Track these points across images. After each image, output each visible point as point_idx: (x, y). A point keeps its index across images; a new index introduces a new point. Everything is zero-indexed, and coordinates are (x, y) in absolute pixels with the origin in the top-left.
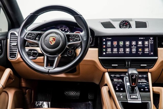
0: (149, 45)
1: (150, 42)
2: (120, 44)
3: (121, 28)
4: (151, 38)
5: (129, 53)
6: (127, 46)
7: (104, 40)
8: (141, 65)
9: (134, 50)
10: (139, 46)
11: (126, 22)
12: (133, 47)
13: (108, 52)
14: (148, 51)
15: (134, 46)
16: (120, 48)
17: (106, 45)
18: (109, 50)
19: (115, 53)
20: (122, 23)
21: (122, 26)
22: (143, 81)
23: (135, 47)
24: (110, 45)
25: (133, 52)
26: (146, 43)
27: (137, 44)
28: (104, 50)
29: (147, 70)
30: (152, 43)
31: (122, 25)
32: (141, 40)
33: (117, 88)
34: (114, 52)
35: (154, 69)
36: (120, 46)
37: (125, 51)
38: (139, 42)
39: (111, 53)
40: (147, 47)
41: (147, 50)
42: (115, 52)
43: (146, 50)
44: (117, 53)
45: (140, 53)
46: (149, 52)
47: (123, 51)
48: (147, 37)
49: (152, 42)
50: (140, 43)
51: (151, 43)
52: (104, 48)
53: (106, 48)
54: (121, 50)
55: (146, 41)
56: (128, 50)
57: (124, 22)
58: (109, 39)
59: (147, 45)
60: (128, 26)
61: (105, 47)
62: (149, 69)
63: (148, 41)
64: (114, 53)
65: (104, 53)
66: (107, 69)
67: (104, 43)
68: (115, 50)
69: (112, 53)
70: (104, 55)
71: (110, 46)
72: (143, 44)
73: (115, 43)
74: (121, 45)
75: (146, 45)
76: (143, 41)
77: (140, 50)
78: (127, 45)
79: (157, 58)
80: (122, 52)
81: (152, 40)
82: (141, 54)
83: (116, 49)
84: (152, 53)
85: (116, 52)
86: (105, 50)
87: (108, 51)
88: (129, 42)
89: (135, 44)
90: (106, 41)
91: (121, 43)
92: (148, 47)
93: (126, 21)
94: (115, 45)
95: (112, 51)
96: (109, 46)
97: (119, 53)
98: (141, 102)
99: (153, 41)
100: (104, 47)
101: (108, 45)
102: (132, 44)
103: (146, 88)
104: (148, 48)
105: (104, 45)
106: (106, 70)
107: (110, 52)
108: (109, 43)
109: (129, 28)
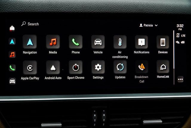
0: (170, 50)
1: (176, 39)
2: (71, 47)
4: (180, 26)
5: (102, 78)
6: (95, 52)
7: (12, 28)
8: (145, 122)
9: (121, 68)
10: (140, 52)
12: (118, 57)
13: (28, 76)
14: (168, 72)
15: (119, 52)
16: (70, 62)
19: (53, 78)
23: (125, 57)
24: (34, 50)
25: (118, 75)
26: (163, 42)
28: (12, 68)
30: (183, 42)
34: (48, 76)
36: (73, 52)
37: (88, 70)
39: (38, 78)
40: (163, 58)
42: (51, 76)
43: (162, 69)
44: (60, 78)
45: (142, 79)
46: (170, 74)
47: (81, 72)
49: (180, 39)
51: (178, 42)
52: (12, 62)
53: (21, 60)
58: (30, 24)
59: (165, 50)
61: (14, 56)
63: (168, 37)
64: (49, 78)
65: (12, 81)
69: (42, 78)
71: (35, 53)
73: (53, 42)
74: (76, 50)
75: (161, 50)
77: (142, 67)
78: (96, 50)
80: (79, 75)
81: (181, 33)
82: (143, 82)
83: (58, 63)
84: (180, 79)
85: (58, 76)
86: (14, 70)
87: (25, 73)
88: (103, 37)
89: (125, 47)
90: (20, 35)
92: (168, 57)
94: (53, 50)
96: (30, 53)
97: (69, 78)
99: (184, 36)
100: (13, 54)
101: (27, 50)
102: (115, 47)
104: (168, 62)
105: (12, 48)
107: (32, 76)
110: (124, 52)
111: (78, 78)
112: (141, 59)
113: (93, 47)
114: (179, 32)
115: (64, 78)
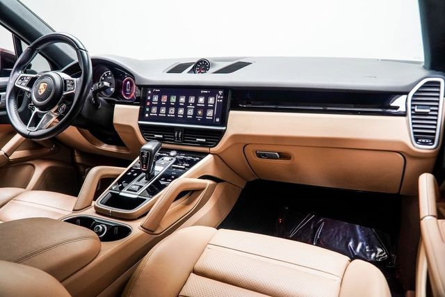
0: (214, 104)
1: (218, 99)
2: (171, 101)
4: (220, 92)
5: (182, 116)
7: (150, 92)
8: (204, 140)
9: (190, 112)
10: (200, 105)
12: (190, 107)
13: (153, 113)
14: (212, 115)
15: (191, 104)
16: (170, 108)
17: (151, 101)
18: (154, 110)
20: (199, 63)
23: (193, 107)
25: (189, 115)
26: (211, 100)
28: (148, 110)
29: (206, 149)
30: (221, 101)
32: (203, 95)
35: (217, 148)
36: (171, 103)
37: (176, 112)
39: (156, 115)
40: (211, 108)
41: (210, 113)
44: (165, 115)
45: (199, 118)
47: (173, 113)
48: (213, 90)
49: (220, 99)
50: (201, 100)
51: (218, 101)
52: (148, 106)
53: (151, 106)
54: (172, 111)
55: (212, 96)
56: (181, 111)
58: (156, 90)
59: (212, 104)
62: (210, 147)
63: (214, 98)
64: (161, 115)
65: (147, 115)
67: (149, 98)
68: (163, 110)
69: (158, 115)
70: (147, 117)
71: (157, 103)
72: (206, 102)
73: (164, 99)
75: (210, 104)
76: (207, 97)
77: (200, 112)
78: (181, 103)
79: (224, 128)
80: (172, 115)
82: (200, 120)
83: (165, 108)
84: (218, 120)
88: (185, 97)
89: (194, 102)
90: (152, 95)
91: (173, 99)
92: (213, 108)
94: (164, 102)
95: (158, 112)
96: (155, 103)
97: (168, 115)
99: (222, 97)
100: (148, 104)
102: (189, 102)
104: (212, 111)
105: (149, 101)
107: (155, 113)
108: (156, 98)
110: (193, 104)
112: (200, 107)
114: (220, 95)
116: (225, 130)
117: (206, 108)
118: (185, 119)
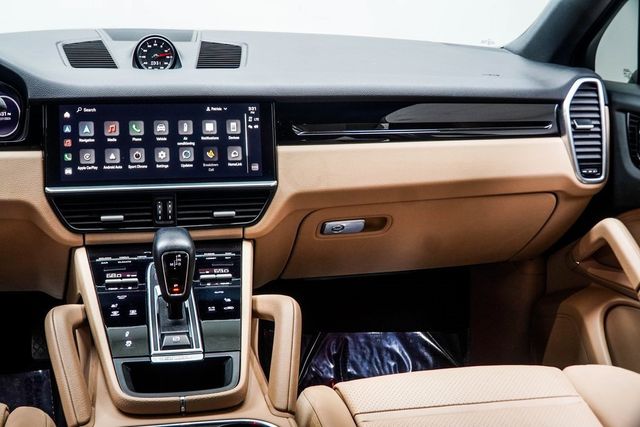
0: (242, 135)
1: (249, 123)
2: (131, 134)
3: (140, 67)
4: (252, 109)
5: (167, 166)
6: (158, 139)
7: (67, 115)
8: (216, 213)
9: (187, 156)
10: (208, 138)
11: (159, 45)
12: (184, 143)
13: (86, 165)
14: (240, 158)
15: (185, 138)
16: (132, 150)
17: (75, 135)
18: (88, 157)
19: (113, 167)
20: (144, 46)
21: (144, 60)
22: (219, 276)
23: (191, 143)
24: (92, 138)
25: (185, 163)
26: (233, 127)
27: (198, 130)
28: (68, 157)
29: (237, 232)
30: (256, 127)
31: (143, 54)
32: (212, 116)
33: (115, 309)
34: (107, 165)
35: (265, 226)
36: (134, 139)
37: (150, 158)
38: (207, 125)
39: (96, 168)
40: (235, 143)
41: (235, 154)
42: (111, 165)
43: (233, 155)
44: (121, 167)
45: (211, 167)
46: (243, 161)
47: (143, 160)
48: (234, 105)
49: (253, 123)
50: (210, 127)
51: (250, 127)
52: (68, 150)
53: (77, 149)
54: (138, 156)
55: (234, 118)
56: (163, 155)
57: (151, 42)
58: (86, 110)
59: (236, 135)
60: (168, 61)
61: (70, 145)
62: (244, 227)
63: (239, 122)
64: (109, 167)
65: (68, 171)
66: (83, 234)
67: (68, 129)
68: (113, 156)
69: (100, 168)
70: (68, 176)
71: (93, 140)
72: (222, 129)
73: (112, 129)
74: (137, 137)
75: (232, 135)
76: (221, 122)
77: (210, 154)
78: (160, 136)
79: (273, 183)
80: (141, 164)
81: (254, 116)
82: (213, 170)
83: (118, 151)
84: (255, 167)
85: (118, 165)
86: (70, 159)
87: (82, 162)
88: (166, 122)
89: (191, 133)
90: (75, 122)
91: (137, 129)
92: (240, 143)
93: (160, 42)
94: (112, 137)
95: (100, 160)
96: (86, 141)
97: (130, 167)
98: (200, 357)
99: (258, 119)
100: (68, 143)
101: (83, 138)
102: (181, 133)
103: (229, 300)
104: (240, 148)
105: (68, 136)
106: (78, 239)
107: (90, 165)
108: (87, 129)
109: (172, 67)
110: (191, 138)
111: (139, 167)
112: (210, 144)
113: (156, 134)
114: (252, 115)
115: (125, 167)
116: (276, 187)
117: (223, 143)
118: (175, 172)
